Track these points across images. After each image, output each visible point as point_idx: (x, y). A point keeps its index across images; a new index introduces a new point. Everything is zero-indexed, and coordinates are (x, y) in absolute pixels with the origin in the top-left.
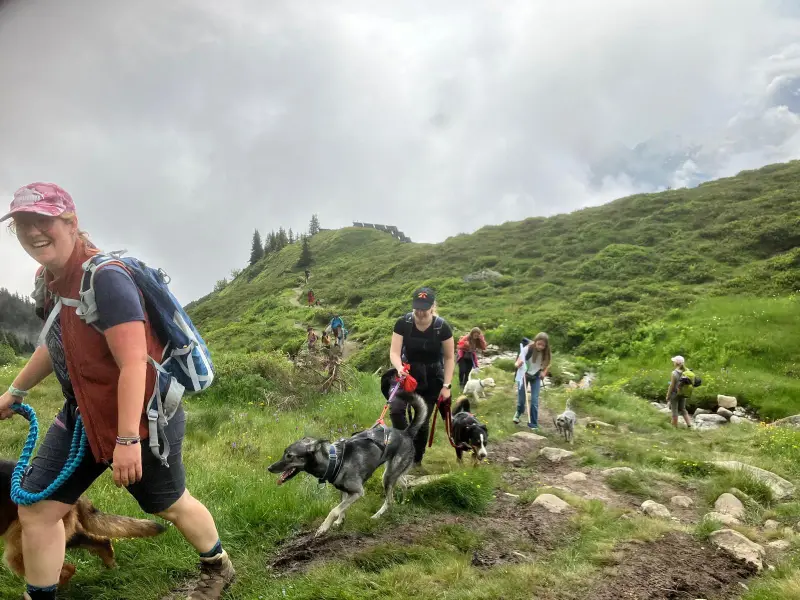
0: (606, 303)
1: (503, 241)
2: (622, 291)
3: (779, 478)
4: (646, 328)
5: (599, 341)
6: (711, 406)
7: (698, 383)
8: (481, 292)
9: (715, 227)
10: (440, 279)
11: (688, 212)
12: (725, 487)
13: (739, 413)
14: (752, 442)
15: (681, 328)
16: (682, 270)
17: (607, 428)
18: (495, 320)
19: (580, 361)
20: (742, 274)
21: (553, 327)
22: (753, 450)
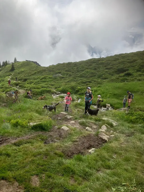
0: (85, 83)
1: (62, 67)
2: (88, 80)
3: (115, 121)
4: (93, 89)
5: (83, 92)
6: (105, 106)
7: (102, 101)
8: (57, 79)
9: (109, 67)
10: (47, 76)
11: (104, 63)
12: (104, 124)
13: (110, 108)
14: (112, 114)
15: (100, 89)
16: (101, 76)
17: (82, 111)
18: (60, 86)
19: (78, 96)
20: (114, 78)
21: (73, 88)
22: (112, 116)
